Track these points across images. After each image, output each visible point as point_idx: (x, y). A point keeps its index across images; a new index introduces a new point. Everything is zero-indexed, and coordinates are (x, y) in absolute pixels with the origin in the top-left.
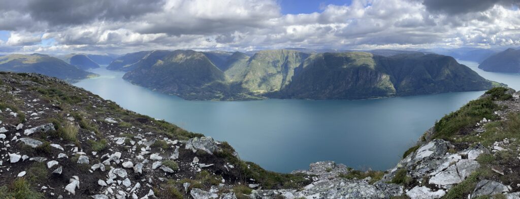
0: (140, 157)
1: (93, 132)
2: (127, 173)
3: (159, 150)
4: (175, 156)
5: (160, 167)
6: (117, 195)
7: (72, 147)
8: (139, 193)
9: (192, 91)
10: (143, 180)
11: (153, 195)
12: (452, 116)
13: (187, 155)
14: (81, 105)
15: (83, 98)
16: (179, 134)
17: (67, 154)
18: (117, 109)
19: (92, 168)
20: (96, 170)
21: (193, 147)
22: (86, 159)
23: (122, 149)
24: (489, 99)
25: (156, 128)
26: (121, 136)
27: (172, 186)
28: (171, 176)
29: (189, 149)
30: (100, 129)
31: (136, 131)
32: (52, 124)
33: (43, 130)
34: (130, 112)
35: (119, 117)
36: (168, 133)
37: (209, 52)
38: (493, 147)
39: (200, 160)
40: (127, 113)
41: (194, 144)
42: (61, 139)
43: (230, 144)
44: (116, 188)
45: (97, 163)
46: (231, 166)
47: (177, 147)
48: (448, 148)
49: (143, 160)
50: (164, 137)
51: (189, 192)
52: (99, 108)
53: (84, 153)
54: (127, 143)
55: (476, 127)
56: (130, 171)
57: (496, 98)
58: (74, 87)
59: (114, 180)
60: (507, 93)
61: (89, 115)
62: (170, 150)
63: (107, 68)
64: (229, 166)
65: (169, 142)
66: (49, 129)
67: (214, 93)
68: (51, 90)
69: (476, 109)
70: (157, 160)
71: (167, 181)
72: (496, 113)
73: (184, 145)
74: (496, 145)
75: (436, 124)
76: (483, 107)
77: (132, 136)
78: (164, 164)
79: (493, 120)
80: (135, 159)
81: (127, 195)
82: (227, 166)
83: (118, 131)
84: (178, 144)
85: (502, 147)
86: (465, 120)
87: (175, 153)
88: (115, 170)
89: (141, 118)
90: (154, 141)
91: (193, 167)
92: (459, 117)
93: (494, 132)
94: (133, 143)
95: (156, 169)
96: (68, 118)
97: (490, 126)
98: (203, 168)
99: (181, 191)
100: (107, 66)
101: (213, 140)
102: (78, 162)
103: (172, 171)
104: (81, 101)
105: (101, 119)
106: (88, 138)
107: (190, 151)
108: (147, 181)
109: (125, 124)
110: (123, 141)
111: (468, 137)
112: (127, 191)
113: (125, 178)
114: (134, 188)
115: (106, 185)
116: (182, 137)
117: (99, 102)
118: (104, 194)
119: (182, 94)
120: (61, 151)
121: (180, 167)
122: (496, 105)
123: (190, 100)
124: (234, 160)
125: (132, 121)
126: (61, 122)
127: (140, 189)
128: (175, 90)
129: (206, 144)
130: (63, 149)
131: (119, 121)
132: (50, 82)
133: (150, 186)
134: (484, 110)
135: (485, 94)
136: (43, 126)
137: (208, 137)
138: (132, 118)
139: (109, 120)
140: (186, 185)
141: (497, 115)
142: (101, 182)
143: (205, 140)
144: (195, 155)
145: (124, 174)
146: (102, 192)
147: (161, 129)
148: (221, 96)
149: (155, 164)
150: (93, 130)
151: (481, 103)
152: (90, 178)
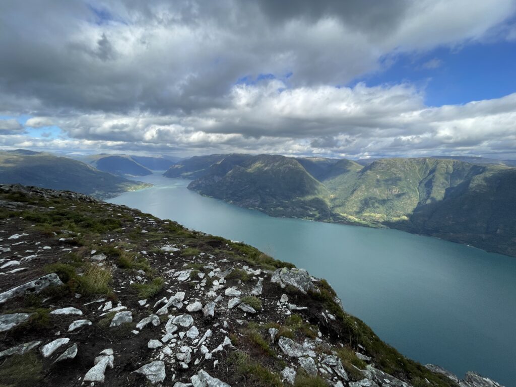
0: (212, 293)
1: (140, 271)
2: (192, 320)
3: (237, 282)
4: (257, 291)
5: (238, 305)
6: (177, 354)
7: (99, 304)
8: (210, 344)
9: (279, 206)
10: (215, 325)
11: (229, 345)
13: (272, 291)
14: (120, 233)
15: (124, 221)
16: (263, 262)
17: (89, 319)
18: (179, 232)
19: (138, 326)
20: (145, 327)
21: (282, 280)
22: (127, 315)
23: (187, 287)
25: (233, 252)
26: (185, 269)
27: (254, 331)
28: (252, 318)
29: (276, 283)
30: (152, 263)
31: (207, 259)
32: (54, 275)
33: (33, 290)
34: (198, 233)
35: (183, 242)
36: (248, 260)
37: (303, 158)
39: (289, 299)
40: (194, 235)
41: (282, 276)
42: (77, 296)
43: (330, 284)
44: (177, 344)
45: (147, 316)
46: (332, 317)
47: (260, 278)
49: (216, 297)
50: (243, 265)
51: (276, 341)
52: (152, 233)
53: (123, 307)
54: (194, 276)
56: (197, 316)
58: (109, 205)
59: (173, 333)
61: (134, 245)
62: (250, 282)
63: (164, 175)
64: (329, 315)
65: (250, 271)
66: (48, 284)
67: (307, 209)
68: (58, 214)
70: (234, 296)
71: (247, 325)
73: (269, 277)
77: (200, 266)
78: (243, 301)
80: (205, 298)
81: (193, 350)
82: (326, 314)
83: (181, 262)
84: (262, 274)
87: (257, 287)
88: (174, 320)
89: (212, 240)
90: (231, 271)
91: (281, 307)
94: (201, 275)
95: (233, 308)
96: (94, 257)
98: (294, 311)
99: (266, 339)
100: (164, 172)
101: (308, 274)
102: (113, 324)
103: (254, 310)
104: (121, 226)
105: (156, 248)
106: (132, 282)
107: (277, 285)
108: (221, 326)
109: (191, 251)
110: (188, 275)
112: (193, 345)
113: (190, 326)
114: (204, 338)
115: (161, 344)
116: (266, 265)
117: (152, 225)
118: (158, 359)
119: (265, 208)
120: (77, 317)
121: (264, 306)
123: (276, 216)
124: (336, 309)
125: (201, 246)
126: (78, 266)
127: (211, 338)
128: (257, 204)
129: (298, 278)
130: (80, 313)
131: (183, 248)
132: (57, 200)
133: (225, 332)
136: (33, 284)
137: (301, 269)
138: (201, 242)
139: (167, 248)
140: (273, 331)
142: (153, 343)
143: (297, 272)
144: (283, 291)
145: (188, 321)
146: (153, 357)
147: (239, 254)
148: (316, 215)
149: (232, 302)
150: (140, 268)
152: (134, 343)
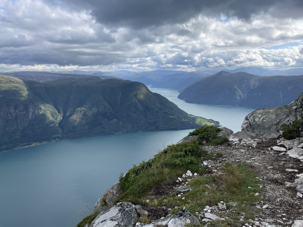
12: (143, 167)
24: (195, 143)
38: (204, 214)
48: (139, 215)
55: (177, 183)
57: (204, 142)
60: (220, 134)
69: (177, 157)
72: (205, 163)
74: (206, 212)
75: (121, 179)
76: (187, 155)
79: (201, 175)
85: (216, 214)
86: (162, 173)
92: (154, 170)
93: (204, 191)
97: (197, 183)
111: (166, 198)
122: (205, 153)
134: (188, 159)
135: (189, 136)
141: (207, 167)
151: (184, 149)
